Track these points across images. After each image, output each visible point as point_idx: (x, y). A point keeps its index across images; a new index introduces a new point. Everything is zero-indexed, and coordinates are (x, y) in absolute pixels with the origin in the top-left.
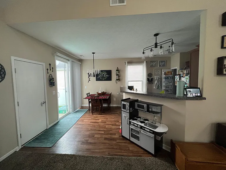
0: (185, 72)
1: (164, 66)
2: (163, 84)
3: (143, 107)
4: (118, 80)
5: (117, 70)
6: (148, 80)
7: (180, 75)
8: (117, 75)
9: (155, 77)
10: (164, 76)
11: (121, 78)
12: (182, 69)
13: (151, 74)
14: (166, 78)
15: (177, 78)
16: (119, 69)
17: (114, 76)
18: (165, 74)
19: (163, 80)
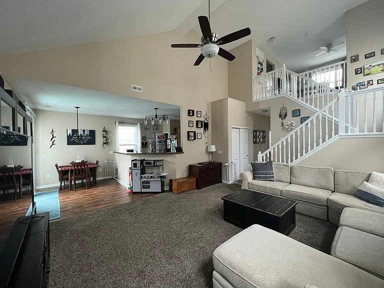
0: (174, 137)
1: (157, 129)
2: (157, 148)
3: (150, 163)
4: (106, 143)
5: (103, 131)
6: (142, 143)
7: (171, 139)
8: (104, 137)
9: (149, 141)
10: (157, 140)
11: (109, 141)
12: (171, 134)
13: (145, 137)
14: (160, 142)
15: (169, 141)
16: (107, 129)
17: (99, 139)
18: (159, 138)
19: (157, 144)
